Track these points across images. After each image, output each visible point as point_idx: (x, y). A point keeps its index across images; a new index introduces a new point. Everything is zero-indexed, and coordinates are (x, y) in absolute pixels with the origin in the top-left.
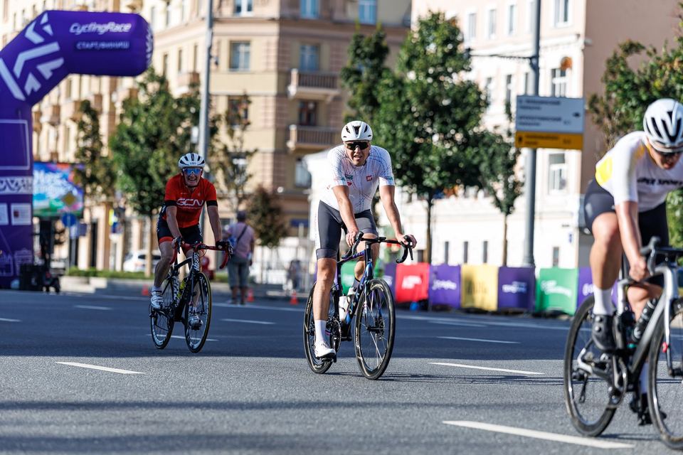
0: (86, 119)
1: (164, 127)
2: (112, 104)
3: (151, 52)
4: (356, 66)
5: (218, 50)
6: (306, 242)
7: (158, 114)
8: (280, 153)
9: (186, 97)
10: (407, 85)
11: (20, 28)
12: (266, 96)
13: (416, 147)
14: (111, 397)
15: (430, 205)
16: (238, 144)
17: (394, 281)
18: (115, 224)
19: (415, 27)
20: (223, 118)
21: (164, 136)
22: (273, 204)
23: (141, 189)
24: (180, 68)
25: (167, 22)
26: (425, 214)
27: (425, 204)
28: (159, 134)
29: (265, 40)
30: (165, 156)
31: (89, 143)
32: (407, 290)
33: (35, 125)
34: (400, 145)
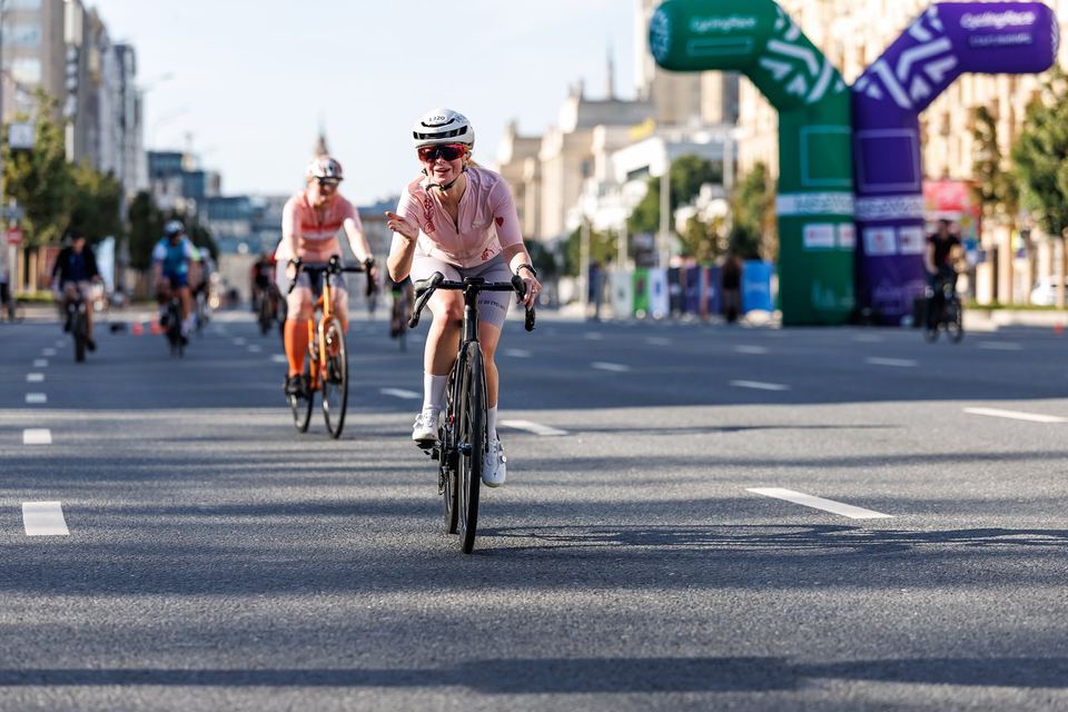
0: (983, 127)
2: (1012, 109)
14: (1033, 448)
18: (1020, 248)
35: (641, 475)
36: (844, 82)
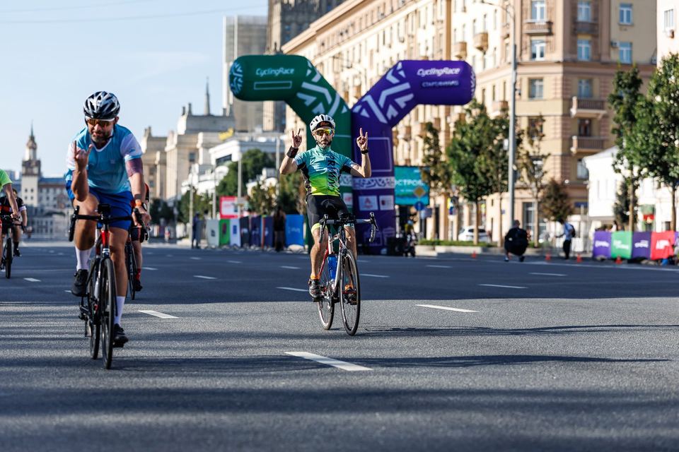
0: (429, 135)
1: (485, 140)
2: (447, 125)
3: (475, 87)
4: (619, 93)
5: (521, 85)
6: (586, 218)
7: (479, 131)
8: (566, 155)
9: (499, 119)
10: (656, 105)
11: (382, 73)
12: (555, 116)
13: (663, 150)
15: (674, 190)
16: (536, 150)
17: (650, 244)
18: (451, 208)
19: (659, 65)
20: (525, 132)
21: (484, 146)
22: (562, 192)
23: (469, 183)
24: (494, 99)
25: (484, 67)
26: (671, 196)
27: (671, 189)
28: (481, 145)
29: (553, 77)
30: (485, 160)
31: (432, 152)
32: (660, 250)
33: (394, 140)
34: (652, 147)
36: (347, 107)
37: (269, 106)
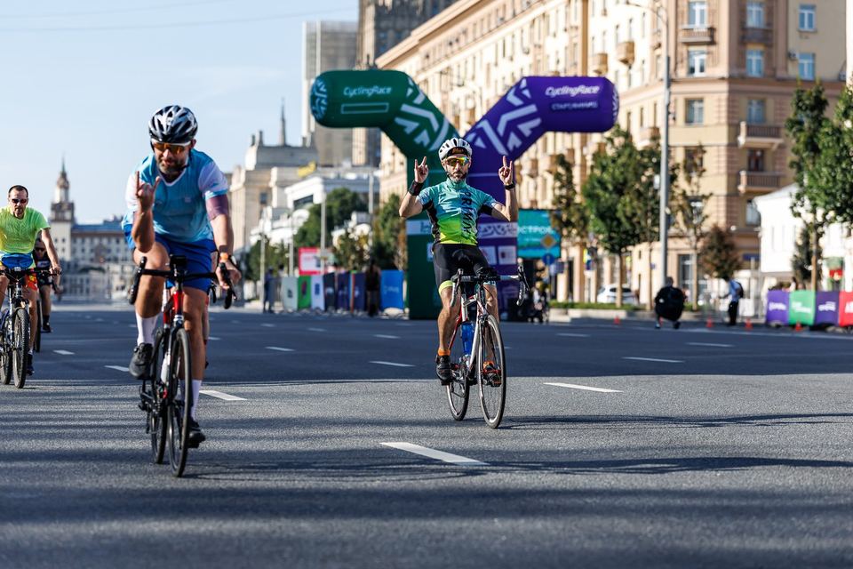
0: (561, 170)
1: (630, 176)
2: (583, 157)
4: (798, 117)
5: (675, 107)
6: (758, 273)
7: (624, 165)
8: (732, 196)
9: (648, 150)
10: (845, 132)
12: (719, 146)
16: (695, 189)
17: (837, 306)
18: (589, 262)
19: (849, 82)
20: (681, 167)
21: (629, 185)
22: (727, 241)
23: (610, 231)
24: (642, 124)
25: (630, 84)
29: (716, 96)
30: (631, 201)
35: (301, 432)
37: (359, 134)
